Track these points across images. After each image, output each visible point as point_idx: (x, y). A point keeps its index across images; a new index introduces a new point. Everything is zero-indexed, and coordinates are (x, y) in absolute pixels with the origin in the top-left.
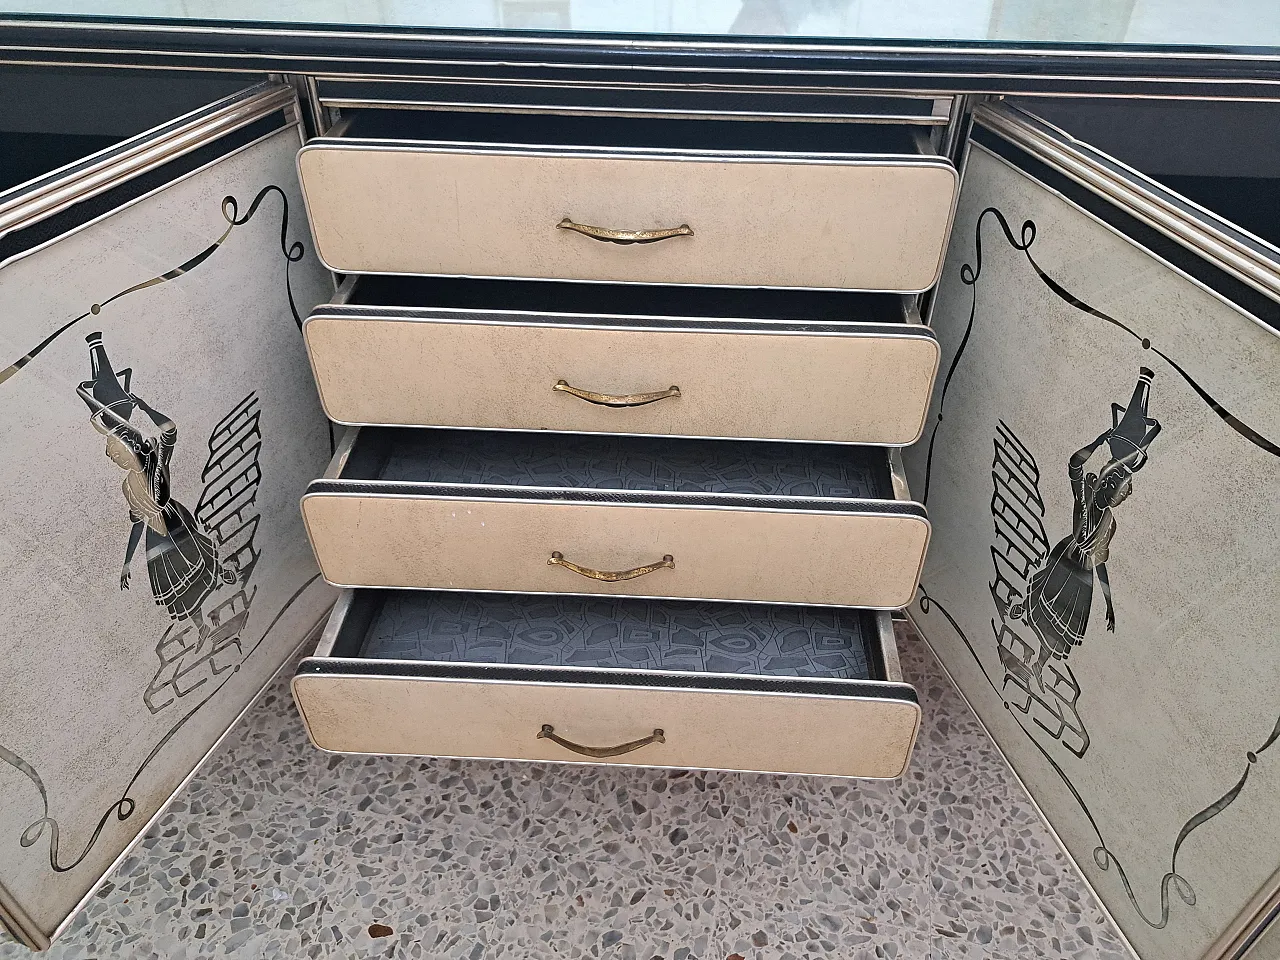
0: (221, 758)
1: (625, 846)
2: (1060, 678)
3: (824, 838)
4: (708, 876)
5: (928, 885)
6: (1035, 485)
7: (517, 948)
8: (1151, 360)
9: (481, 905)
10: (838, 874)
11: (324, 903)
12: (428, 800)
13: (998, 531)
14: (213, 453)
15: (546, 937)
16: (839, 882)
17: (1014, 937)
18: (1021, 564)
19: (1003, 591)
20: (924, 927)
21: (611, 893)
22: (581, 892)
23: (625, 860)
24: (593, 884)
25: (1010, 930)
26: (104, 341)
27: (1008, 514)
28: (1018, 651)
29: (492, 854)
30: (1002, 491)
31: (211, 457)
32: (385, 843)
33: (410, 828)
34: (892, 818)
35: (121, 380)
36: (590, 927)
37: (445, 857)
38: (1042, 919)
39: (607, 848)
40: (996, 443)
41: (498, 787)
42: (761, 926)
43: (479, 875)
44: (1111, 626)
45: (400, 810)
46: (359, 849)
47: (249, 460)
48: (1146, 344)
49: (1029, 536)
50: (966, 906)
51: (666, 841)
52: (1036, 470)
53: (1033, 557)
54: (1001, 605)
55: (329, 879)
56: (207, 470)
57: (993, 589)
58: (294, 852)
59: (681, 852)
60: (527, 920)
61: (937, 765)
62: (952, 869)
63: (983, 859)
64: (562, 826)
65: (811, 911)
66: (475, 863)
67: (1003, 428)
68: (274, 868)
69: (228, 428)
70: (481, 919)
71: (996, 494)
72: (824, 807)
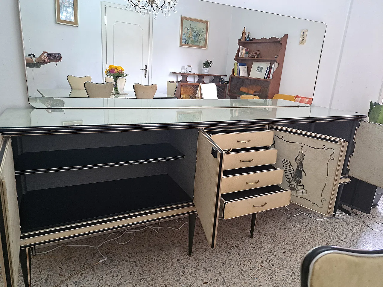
0: (149, 272)
1: (232, 258)
2: (300, 186)
3: (259, 247)
4: (248, 257)
5: (277, 248)
6: (290, 164)
7: (229, 277)
8: (302, 145)
9: (218, 274)
10: (265, 251)
11: (192, 283)
12: (195, 264)
13: (286, 172)
15: (232, 273)
16: (266, 252)
17: (292, 250)
18: (290, 175)
19: (288, 180)
20: (281, 253)
21: (236, 265)
22: (232, 266)
23: (234, 260)
24: (232, 265)
25: (291, 249)
27: (287, 170)
28: (293, 186)
29: (213, 267)
30: (285, 167)
32: (194, 272)
33: (196, 269)
34: (266, 242)
36: (237, 270)
37: (206, 270)
38: (294, 247)
39: (230, 260)
40: (283, 162)
41: (205, 258)
42: (261, 260)
43: (214, 270)
44: (306, 175)
45: (191, 267)
46: (190, 274)
48: (301, 144)
49: (291, 171)
50: (284, 248)
51: (238, 255)
52: (290, 162)
53: (292, 173)
54: (288, 182)
55: (189, 280)
57: (287, 181)
58: (179, 279)
59: (241, 256)
60: (227, 273)
61: (266, 233)
62: (279, 245)
63: (281, 243)
64: (220, 259)
65: (266, 256)
66: (212, 269)
67: (283, 159)
68: (178, 283)
70: (220, 275)
71: (284, 168)
72: (256, 244)
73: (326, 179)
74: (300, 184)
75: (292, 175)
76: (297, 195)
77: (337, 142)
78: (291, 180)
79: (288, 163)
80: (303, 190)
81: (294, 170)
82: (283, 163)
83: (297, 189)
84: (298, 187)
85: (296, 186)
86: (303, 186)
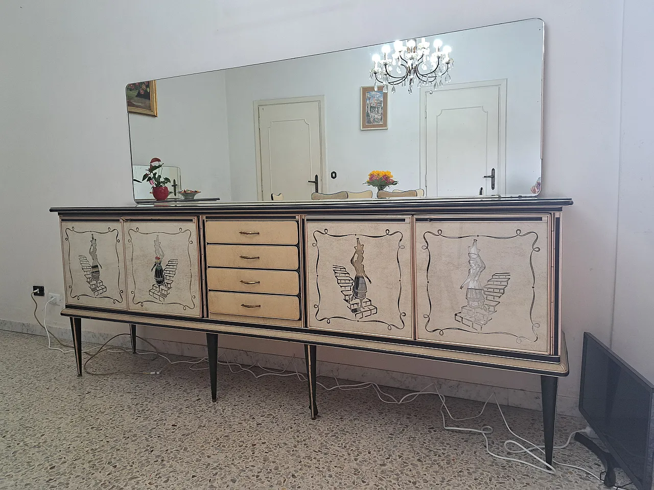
73: (400, 281)
74: (365, 300)
75: (352, 287)
76: (365, 319)
77: (404, 220)
78: (351, 297)
79: (342, 270)
80: (371, 307)
81: (353, 280)
82: (335, 273)
83: (362, 310)
84: (364, 305)
85: (360, 304)
86: (370, 301)
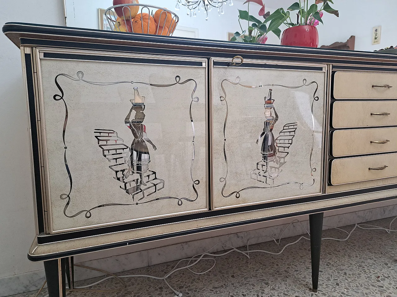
14: (284, 129)
26: (272, 92)
31: (283, 130)
35: (272, 101)
47: (291, 137)
56: (281, 132)
69: (289, 126)
